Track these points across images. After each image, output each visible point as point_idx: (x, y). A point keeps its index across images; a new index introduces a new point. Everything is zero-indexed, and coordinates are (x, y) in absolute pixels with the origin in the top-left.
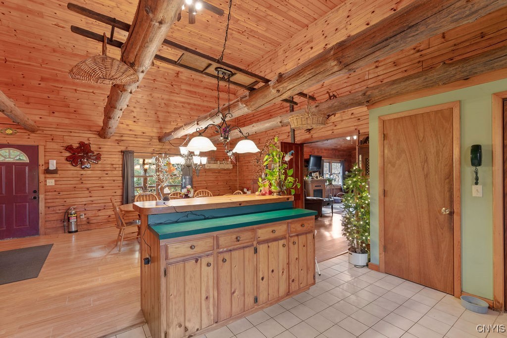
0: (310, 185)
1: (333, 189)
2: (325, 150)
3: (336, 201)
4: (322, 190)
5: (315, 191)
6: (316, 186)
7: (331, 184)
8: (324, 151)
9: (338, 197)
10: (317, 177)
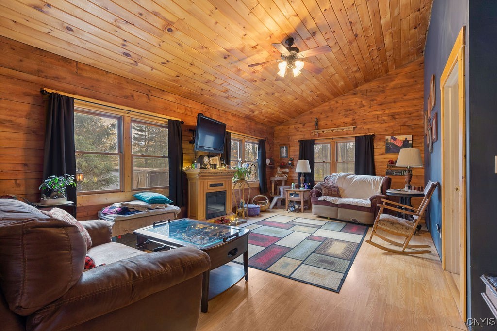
0: (198, 183)
1: (246, 190)
2: (233, 115)
3: (252, 213)
4: (225, 192)
5: (208, 195)
6: (211, 185)
7: (242, 180)
8: (230, 117)
9: (256, 203)
10: (215, 166)
